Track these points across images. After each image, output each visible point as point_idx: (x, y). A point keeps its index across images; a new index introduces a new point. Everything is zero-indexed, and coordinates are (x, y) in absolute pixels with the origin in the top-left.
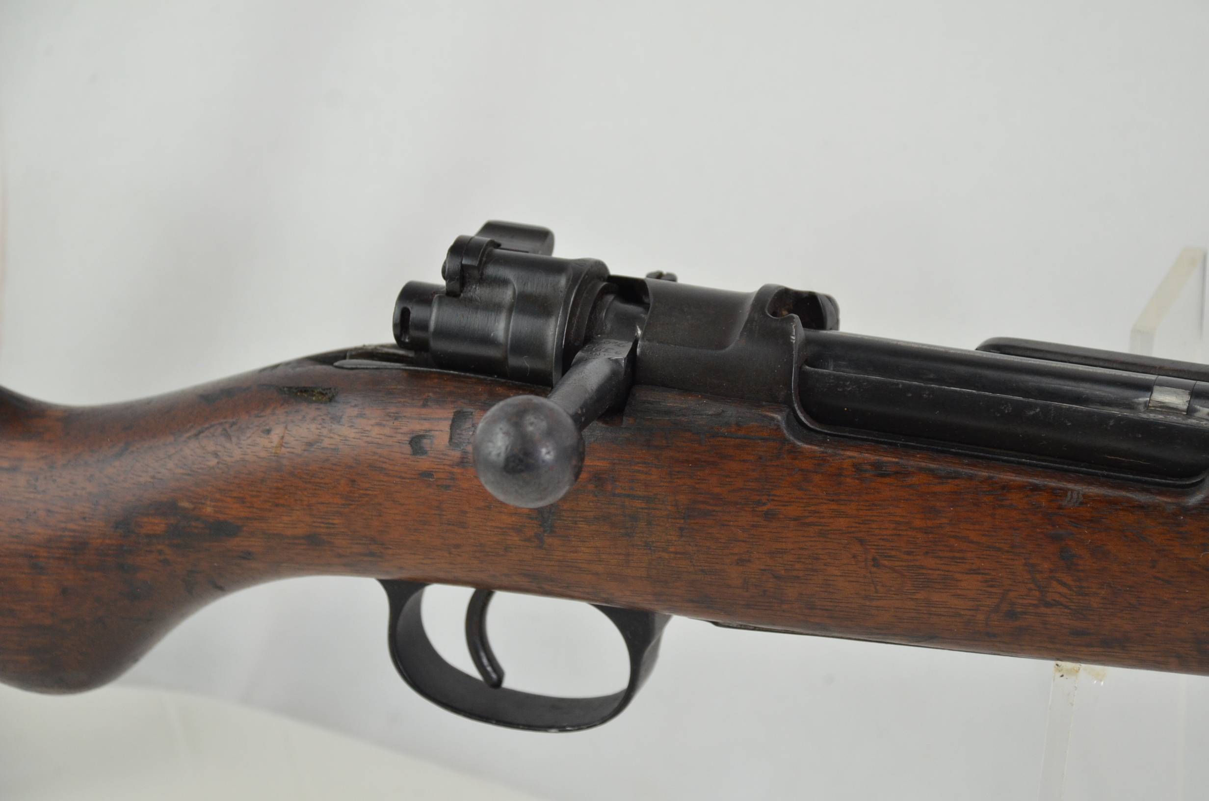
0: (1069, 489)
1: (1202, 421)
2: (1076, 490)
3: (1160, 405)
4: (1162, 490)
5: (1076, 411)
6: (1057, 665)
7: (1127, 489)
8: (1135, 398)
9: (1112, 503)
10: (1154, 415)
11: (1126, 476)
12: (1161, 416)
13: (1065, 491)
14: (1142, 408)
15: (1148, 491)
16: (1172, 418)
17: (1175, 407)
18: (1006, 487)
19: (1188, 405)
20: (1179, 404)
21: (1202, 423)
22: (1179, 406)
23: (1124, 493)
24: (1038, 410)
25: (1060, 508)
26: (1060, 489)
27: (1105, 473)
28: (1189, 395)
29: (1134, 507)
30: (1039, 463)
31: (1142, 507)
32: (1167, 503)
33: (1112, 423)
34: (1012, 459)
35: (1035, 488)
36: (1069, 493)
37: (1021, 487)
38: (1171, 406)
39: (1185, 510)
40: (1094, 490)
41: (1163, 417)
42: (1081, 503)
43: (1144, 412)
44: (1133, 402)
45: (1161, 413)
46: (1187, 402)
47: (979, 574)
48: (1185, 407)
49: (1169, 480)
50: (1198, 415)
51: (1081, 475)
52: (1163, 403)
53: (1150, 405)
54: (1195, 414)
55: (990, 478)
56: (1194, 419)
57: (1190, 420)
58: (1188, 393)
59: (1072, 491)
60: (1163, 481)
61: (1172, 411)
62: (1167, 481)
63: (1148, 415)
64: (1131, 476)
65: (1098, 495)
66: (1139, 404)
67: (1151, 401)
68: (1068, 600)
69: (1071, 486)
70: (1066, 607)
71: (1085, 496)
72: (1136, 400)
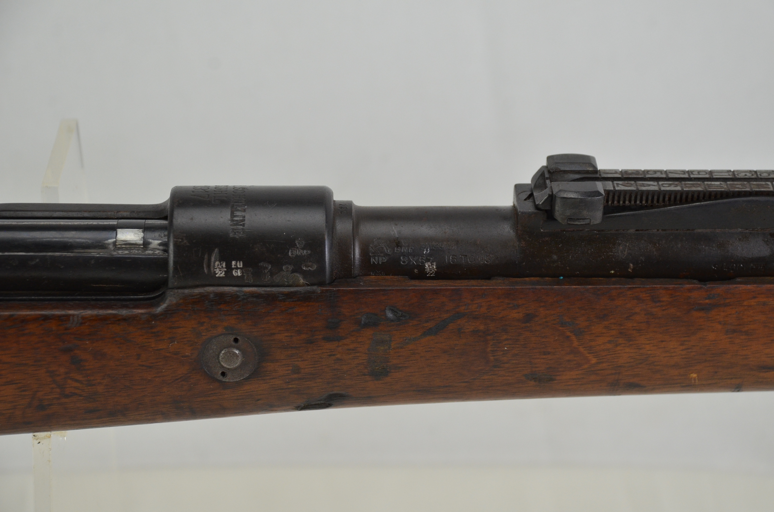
0: (70, 315)
1: (156, 251)
2: (76, 315)
3: (123, 243)
4: (137, 304)
5: (65, 257)
6: (34, 436)
7: (111, 307)
8: (105, 241)
9: (104, 319)
10: (121, 251)
11: (108, 297)
12: (127, 252)
13: (68, 316)
14: (111, 247)
15: (126, 307)
16: (135, 252)
17: (135, 243)
18: (25, 321)
19: (143, 240)
20: (137, 240)
21: (155, 252)
22: (136, 242)
23: (110, 312)
24: (38, 260)
25: (66, 329)
26: (64, 316)
27: (94, 297)
28: (142, 232)
29: (119, 320)
30: (45, 297)
31: (125, 319)
32: (142, 314)
33: (93, 262)
34: (24, 298)
35: (46, 318)
36: (71, 318)
37: (36, 319)
38: (132, 242)
39: (155, 317)
40: (88, 312)
41: (128, 252)
42: (82, 323)
43: (114, 250)
44: (105, 244)
45: (126, 249)
46: (142, 238)
47: (13, 384)
48: (141, 242)
49: (139, 296)
50: (151, 246)
51: (77, 302)
52: (126, 241)
53: (117, 244)
54: (149, 246)
55: (11, 316)
56: (150, 250)
57: (147, 252)
58: (141, 231)
59: (73, 315)
60: (136, 297)
61: (133, 246)
62: (138, 297)
63: (118, 252)
64: (112, 297)
65: (92, 316)
66: (109, 244)
67: (117, 241)
68: (81, 391)
69: (71, 312)
70: (80, 396)
71: (83, 318)
72: (106, 242)
